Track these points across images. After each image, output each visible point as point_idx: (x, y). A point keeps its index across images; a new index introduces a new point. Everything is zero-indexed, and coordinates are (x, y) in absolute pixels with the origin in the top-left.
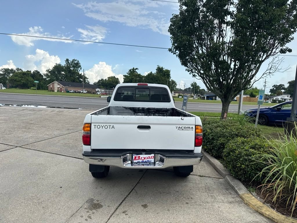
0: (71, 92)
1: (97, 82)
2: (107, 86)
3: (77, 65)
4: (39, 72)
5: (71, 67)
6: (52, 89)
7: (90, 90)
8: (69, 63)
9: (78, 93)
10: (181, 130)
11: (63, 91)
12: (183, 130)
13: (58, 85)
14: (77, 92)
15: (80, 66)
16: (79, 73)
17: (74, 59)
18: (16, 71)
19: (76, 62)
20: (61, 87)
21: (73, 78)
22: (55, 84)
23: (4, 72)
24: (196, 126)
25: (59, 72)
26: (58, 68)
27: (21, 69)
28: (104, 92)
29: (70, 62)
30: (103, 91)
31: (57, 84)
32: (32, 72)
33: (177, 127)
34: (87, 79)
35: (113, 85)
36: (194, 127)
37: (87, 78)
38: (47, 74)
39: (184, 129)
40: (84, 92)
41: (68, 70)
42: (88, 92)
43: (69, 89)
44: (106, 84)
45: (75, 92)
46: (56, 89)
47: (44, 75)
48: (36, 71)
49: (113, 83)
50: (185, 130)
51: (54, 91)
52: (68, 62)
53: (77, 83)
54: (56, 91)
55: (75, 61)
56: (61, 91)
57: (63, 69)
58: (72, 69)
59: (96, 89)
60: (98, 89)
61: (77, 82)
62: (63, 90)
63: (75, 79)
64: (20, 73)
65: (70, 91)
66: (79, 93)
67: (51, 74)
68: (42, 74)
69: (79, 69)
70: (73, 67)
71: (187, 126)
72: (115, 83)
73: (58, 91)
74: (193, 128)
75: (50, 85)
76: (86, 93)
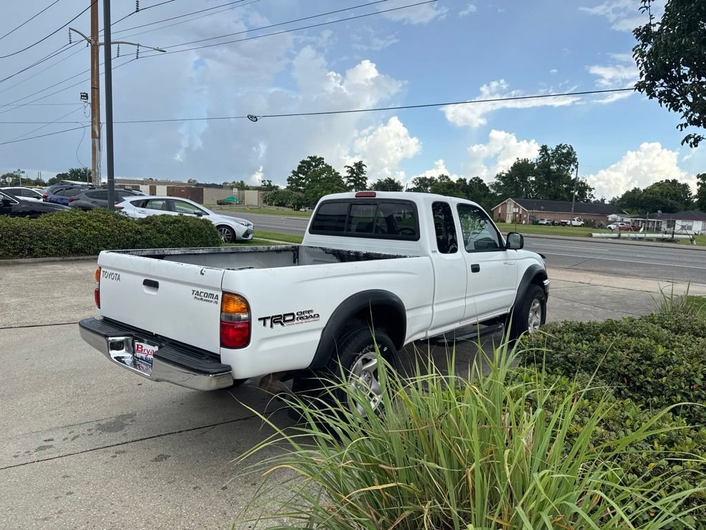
0: (543, 224)
1: (620, 197)
2: (642, 207)
3: (567, 157)
4: (482, 181)
5: (552, 164)
6: (501, 217)
7: (591, 218)
8: (548, 154)
9: (560, 227)
10: (198, 299)
11: (524, 222)
12: (202, 299)
13: (516, 206)
14: (559, 224)
15: (575, 160)
16: (572, 176)
17: (561, 145)
18: (439, 181)
19: (565, 151)
20: (521, 213)
21: (554, 189)
22: (508, 206)
23: (418, 184)
24: (224, 293)
25: (524, 178)
26: (521, 169)
27: (447, 177)
28: (629, 223)
29: (550, 152)
30: (629, 220)
31: (512, 206)
32: (468, 182)
33: (194, 291)
34: (590, 190)
35: (662, 203)
36: (220, 295)
37: (591, 187)
38: (497, 184)
39: (204, 298)
40: (575, 223)
41: (543, 172)
42: (587, 224)
43: (538, 217)
44: (643, 201)
45: (553, 224)
46: (510, 216)
47: (492, 186)
48: (477, 178)
49: (665, 200)
50: (205, 300)
51: (504, 222)
52: (546, 152)
53: (562, 202)
54: (509, 221)
55: (564, 148)
56: (520, 222)
57: (532, 169)
58: (554, 167)
59: (609, 216)
60: (614, 216)
61: (563, 199)
62: (525, 219)
63: (559, 190)
64: (443, 186)
65: (541, 222)
66: (564, 226)
67: (506, 183)
68: (487, 185)
69: (572, 167)
70: (559, 162)
71: (209, 292)
72: (671, 199)
73: (513, 222)
74: (217, 299)
75: (498, 207)
76: (581, 226)
